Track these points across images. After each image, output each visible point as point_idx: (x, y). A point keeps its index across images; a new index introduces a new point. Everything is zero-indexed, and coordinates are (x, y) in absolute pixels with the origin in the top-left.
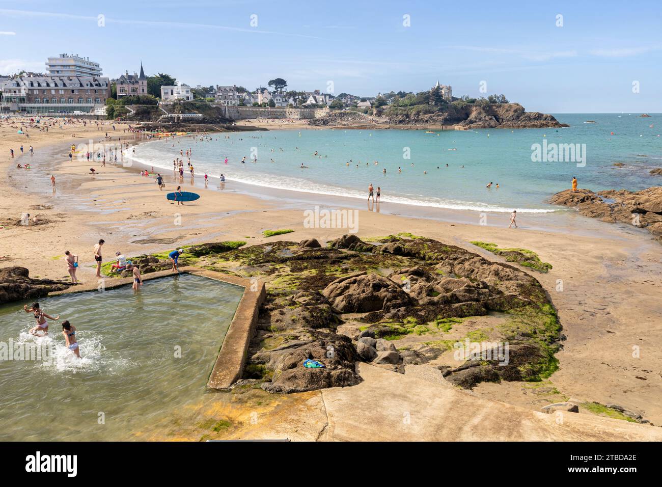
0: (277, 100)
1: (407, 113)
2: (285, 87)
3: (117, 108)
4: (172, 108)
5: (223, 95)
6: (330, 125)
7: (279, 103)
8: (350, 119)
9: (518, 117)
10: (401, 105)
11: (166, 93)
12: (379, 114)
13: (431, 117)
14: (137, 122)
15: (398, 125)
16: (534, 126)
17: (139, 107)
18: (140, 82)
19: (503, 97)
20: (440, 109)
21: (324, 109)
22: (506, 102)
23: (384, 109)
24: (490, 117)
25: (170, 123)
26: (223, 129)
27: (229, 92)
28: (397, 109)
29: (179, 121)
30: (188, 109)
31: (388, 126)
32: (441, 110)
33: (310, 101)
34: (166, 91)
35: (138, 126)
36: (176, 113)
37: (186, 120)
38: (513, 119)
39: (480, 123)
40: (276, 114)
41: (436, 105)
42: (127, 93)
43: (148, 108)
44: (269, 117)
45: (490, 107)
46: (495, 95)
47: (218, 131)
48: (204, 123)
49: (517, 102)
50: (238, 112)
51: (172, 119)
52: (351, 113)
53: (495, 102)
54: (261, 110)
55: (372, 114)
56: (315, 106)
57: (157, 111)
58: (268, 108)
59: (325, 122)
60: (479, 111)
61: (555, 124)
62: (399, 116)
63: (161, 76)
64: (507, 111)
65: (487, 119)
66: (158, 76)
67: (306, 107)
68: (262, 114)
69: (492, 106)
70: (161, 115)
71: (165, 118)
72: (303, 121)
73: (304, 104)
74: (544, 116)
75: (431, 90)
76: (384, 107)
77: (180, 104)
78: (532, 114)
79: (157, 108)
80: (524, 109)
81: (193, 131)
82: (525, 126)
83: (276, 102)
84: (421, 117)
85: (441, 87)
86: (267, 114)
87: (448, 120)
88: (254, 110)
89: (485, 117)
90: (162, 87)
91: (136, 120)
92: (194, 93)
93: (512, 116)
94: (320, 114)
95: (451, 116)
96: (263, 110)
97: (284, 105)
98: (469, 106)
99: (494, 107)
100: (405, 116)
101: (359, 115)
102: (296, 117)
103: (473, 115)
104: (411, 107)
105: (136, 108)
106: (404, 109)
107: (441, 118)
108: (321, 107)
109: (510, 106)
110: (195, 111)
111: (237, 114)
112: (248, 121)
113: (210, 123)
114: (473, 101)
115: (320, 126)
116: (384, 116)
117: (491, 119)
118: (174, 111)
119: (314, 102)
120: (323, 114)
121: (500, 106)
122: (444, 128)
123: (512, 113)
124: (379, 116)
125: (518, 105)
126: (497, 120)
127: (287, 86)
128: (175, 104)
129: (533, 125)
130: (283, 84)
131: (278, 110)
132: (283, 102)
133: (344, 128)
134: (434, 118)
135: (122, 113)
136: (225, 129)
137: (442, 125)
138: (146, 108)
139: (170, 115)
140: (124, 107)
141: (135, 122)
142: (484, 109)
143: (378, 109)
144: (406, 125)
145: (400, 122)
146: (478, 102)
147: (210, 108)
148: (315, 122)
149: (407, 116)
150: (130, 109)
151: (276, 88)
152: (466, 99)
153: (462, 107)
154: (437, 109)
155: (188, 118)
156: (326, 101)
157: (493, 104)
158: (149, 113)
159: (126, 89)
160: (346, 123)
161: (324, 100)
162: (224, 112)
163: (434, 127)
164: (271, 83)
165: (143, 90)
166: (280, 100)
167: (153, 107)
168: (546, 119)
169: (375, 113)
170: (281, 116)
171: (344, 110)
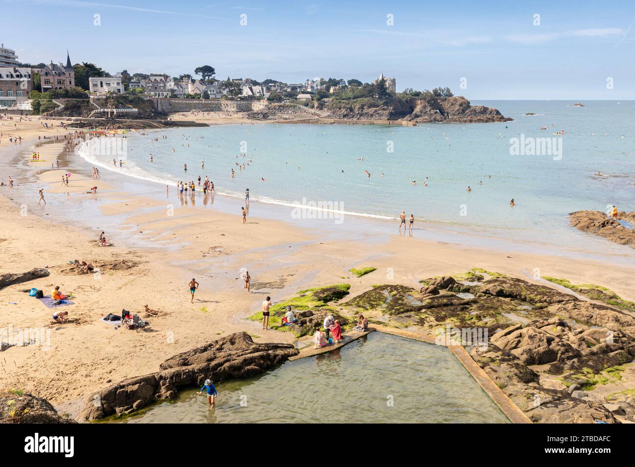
0: (211, 91)
1: (351, 106)
2: (213, 75)
3: (44, 102)
4: (104, 102)
5: (153, 85)
6: (271, 119)
7: (213, 94)
8: (290, 112)
9: (464, 111)
10: (344, 97)
11: (95, 85)
12: (321, 107)
13: (376, 111)
14: (68, 118)
15: (342, 120)
16: (480, 121)
17: (68, 101)
18: (67, 74)
19: (448, 90)
20: (384, 102)
21: (262, 101)
22: (451, 95)
23: (325, 102)
24: (435, 111)
25: (104, 119)
26: (161, 125)
27: (160, 83)
28: (340, 102)
29: (113, 117)
30: (122, 104)
31: (332, 121)
32: (386, 104)
33: (246, 92)
34: (94, 83)
35: (70, 122)
36: (109, 108)
37: (120, 116)
38: (459, 113)
39: (426, 117)
40: (210, 106)
41: (380, 98)
42: (53, 85)
43: (78, 102)
44: (204, 109)
45: (435, 100)
46: (440, 88)
47: (157, 127)
48: (141, 118)
49: (462, 96)
50: (171, 105)
51: (104, 114)
52: (291, 106)
53: (439, 95)
54: (195, 102)
55: (313, 107)
56: (252, 98)
57: (88, 106)
58: (202, 100)
59: (265, 116)
60: (424, 105)
61: (500, 118)
62: (342, 109)
63: (86, 65)
64: (452, 105)
65: (432, 113)
66: (82, 64)
67: (242, 99)
68: (196, 107)
69: (437, 99)
70: (93, 110)
71: (97, 113)
72: (240, 114)
73: (240, 96)
74: (489, 110)
75: (375, 83)
76: (326, 100)
77: (113, 98)
78: (477, 108)
79: (88, 102)
80: (469, 103)
81: (130, 127)
82: (471, 121)
83: (209, 93)
84: (365, 111)
85: (385, 79)
86: (202, 107)
87: (394, 114)
88: (188, 102)
89: (430, 111)
90: (90, 79)
91: (66, 115)
92: (125, 85)
93: (458, 110)
94: (258, 106)
95: (396, 109)
96: (198, 102)
97: (219, 96)
98: (414, 99)
99: (439, 101)
100: (348, 110)
101: (299, 108)
102: (233, 110)
103: (418, 109)
104: (354, 100)
105: (65, 102)
106: (348, 102)
107: (387, 112)
108: (259, 99)
109: (456, 100)
110: (129, 106)
111: (170, 107)
112: (183, 115)
113: (146, 118)
114: (418, 94)
115: (259, 120)
116: (326, 109)
117: (436, 112)
118: (107, 106)
119: (250, 94)
120: (262, 107)
121: (446, 99)
122: (391, 123)
123: (457, 107)
124: (320, 110)
125: (463, 99)
126: (442, 113)
127: (215, 73)
128: (108, 98)
129: (479, 119)
130: (210, 72)
131: (213, 102)
132: (217, 93)
133: (286, 123)
134: (380, 112)
135: (50, 107)
136: (163, 125)
137: (388, 120)
138: (76, 102)
139: (102, 110)
140: (51, 101)
141: (64, 117)
142: (428, 102)
143: (319, 102)
144: (351, 120)
145: (344, 116)
146: (423, 95)
147: (143, 101)
148: (254, 116)
149: (351, 110)
150: (58, 103)
151: (204, 76)
152: (410, 92)
153: (407, 101)
154: (382, 102)
155: (122, 113)
156: (263, 92)
157: (438, 98)
158: (79, 107)
159: (52, 81)
160: (287, 117)
161: (261, 91)
162: (156, 105)
163: (380, 122)
164: (197, 70)
165: (70, 82)
166: (213, 91)
167: (83, 101)
168: (491, 112)
169: (316, 106)
170: (217, 108)
171: (283, 102)
